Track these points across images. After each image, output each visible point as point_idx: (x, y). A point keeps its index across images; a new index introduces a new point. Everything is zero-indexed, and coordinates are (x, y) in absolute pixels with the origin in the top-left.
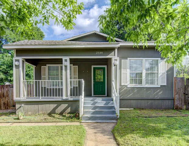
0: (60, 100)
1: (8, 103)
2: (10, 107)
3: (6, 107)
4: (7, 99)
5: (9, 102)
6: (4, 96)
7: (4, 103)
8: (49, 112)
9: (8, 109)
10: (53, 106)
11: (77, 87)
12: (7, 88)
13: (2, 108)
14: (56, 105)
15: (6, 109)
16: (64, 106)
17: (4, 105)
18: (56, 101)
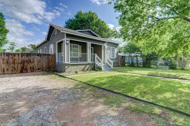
0: (87, 63)
1: (34, 68)
2: (35, 70)
3: (32, 71)
4: (33, 64)
5: (34, 66)
6: (30, 62)
7: (30, 67)
8: (82, 70)
9: (33, 72)
10: (84, 66)
11: (81, 57)
12: (33, 56)
13: (28, 71)
14: (85, 66)
15: (32, 72)
16: (88, 66)
17: (30, 69)
18: (85, 64)
